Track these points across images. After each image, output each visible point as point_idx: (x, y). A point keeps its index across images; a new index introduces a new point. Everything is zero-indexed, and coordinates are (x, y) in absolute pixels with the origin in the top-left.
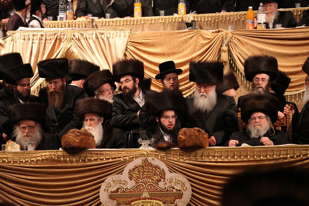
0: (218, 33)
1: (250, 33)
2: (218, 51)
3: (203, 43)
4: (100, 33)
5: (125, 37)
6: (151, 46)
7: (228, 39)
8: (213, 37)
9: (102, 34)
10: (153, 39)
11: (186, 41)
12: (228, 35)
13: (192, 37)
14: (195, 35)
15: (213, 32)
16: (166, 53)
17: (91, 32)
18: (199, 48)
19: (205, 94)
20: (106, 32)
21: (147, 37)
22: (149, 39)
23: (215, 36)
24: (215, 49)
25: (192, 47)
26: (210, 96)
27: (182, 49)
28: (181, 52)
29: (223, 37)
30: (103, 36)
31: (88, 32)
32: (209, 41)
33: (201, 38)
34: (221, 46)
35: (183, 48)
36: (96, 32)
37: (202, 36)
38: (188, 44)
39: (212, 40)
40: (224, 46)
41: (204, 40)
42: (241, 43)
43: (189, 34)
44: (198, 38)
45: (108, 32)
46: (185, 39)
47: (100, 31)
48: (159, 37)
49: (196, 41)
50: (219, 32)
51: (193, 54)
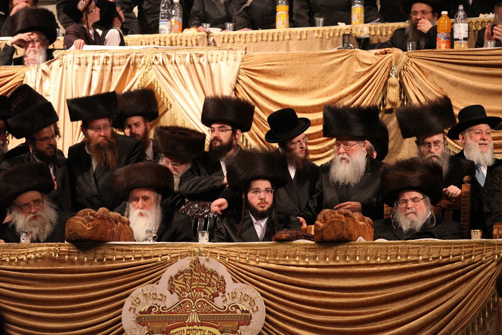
0: (384, 55)
1: (436, 56)
2: (383, 85)
3: (359, 71)
4: (197, 54)
5: (235, 60)
6: (277, 76)
7: (400, 65)
8: (375, 62)
9: (201, 56)
10: (281, 65)
11: (332, 69)
12: (400, 59)
13: (342, 62)
14: (346, 58)
15: (376, 54)
16: (301, 88)
17: (183, 53)
18: (353, 79)
19: (345, 156)
20: (206, 53)
21: (271, 62)
22: (273, 65)
23: (378, 60)
24: (378, 81)
25: (341, 78)
26: (354, 159)
27: (326, 81)
28: (325, 86)
29: (391, 62)
30: (202, 59)
31: (178, 52)
32: (369, 68)
33: (356, 63)
34: (389, 76)
35: (327, 79)
36: (192, 52)
37: (359, 61)
38: (336, 73)
39: (374, 66)
40: (393, 76)
41: (362, 66)
42: (423, 72)
43: (338, 57)
44: (351, 63)
45: (210, 52)
46: (331, 65)
47: (197, 52)
48: (291, 62)
49: (348, 69)
50: (386, 53)
51: (342, 89)
